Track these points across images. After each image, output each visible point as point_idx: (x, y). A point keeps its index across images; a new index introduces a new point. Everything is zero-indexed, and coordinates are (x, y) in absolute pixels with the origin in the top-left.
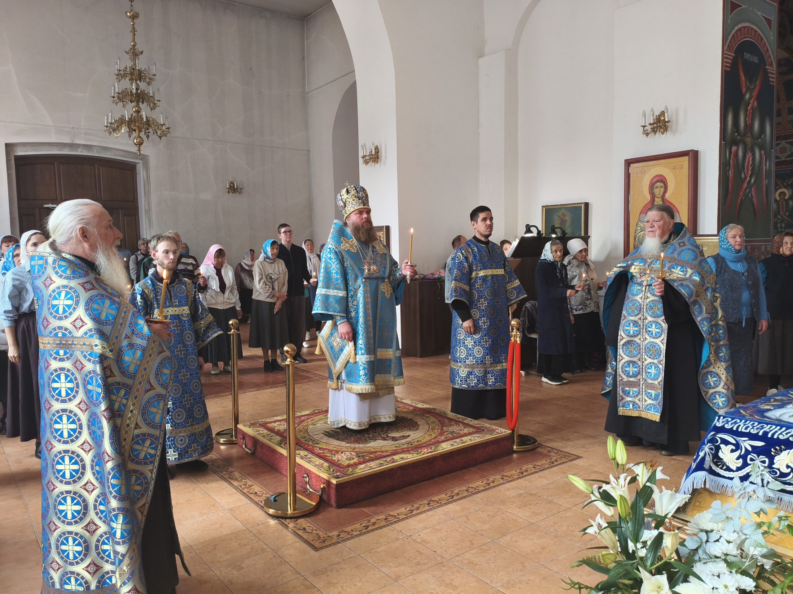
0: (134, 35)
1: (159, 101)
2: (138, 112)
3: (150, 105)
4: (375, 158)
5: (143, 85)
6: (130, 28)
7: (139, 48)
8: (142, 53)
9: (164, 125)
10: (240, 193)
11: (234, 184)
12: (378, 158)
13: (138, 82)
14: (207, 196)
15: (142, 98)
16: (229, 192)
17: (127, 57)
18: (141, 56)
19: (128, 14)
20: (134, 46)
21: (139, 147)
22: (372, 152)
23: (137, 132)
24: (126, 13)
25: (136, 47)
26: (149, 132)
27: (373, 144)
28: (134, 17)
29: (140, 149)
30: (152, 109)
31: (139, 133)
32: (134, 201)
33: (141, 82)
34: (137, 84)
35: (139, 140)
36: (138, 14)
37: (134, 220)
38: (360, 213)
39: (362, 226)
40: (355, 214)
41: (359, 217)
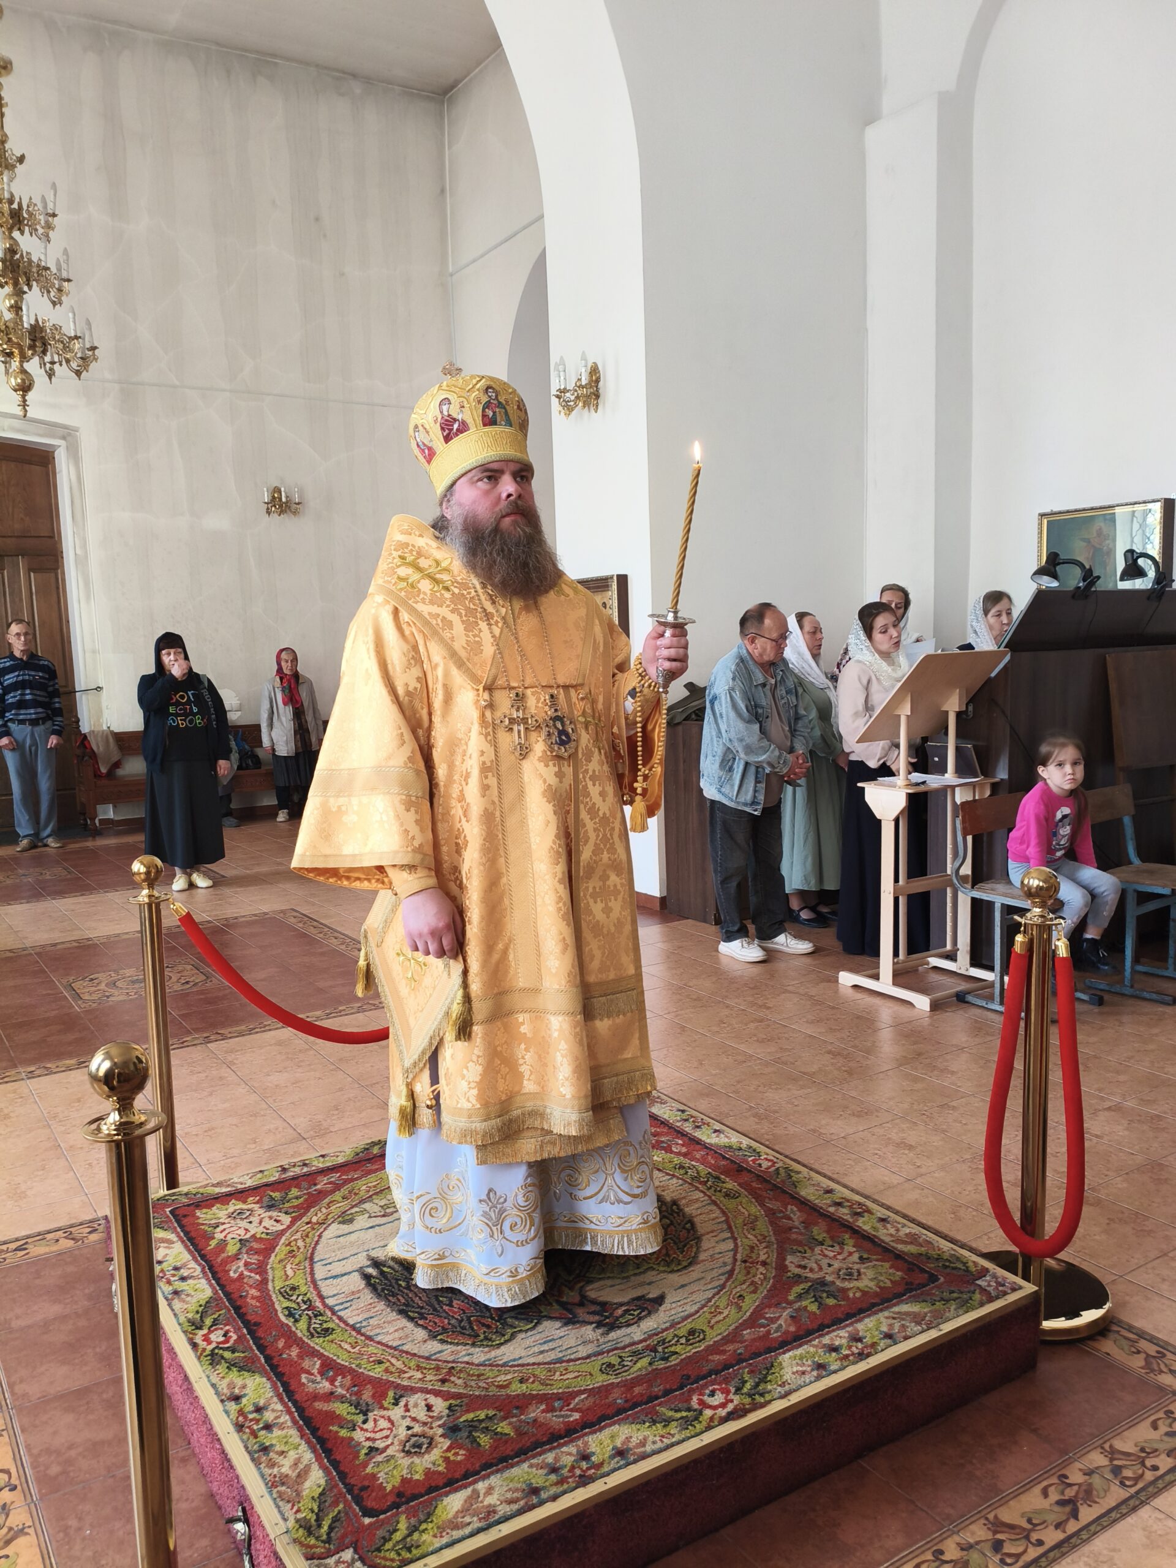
1: (69, 280)
2: (17, 308)
3: (49, 292)
4: (588, 396)
5: (28, 243)
7: (16, 148)
8: (21, 159)
9: (77, 337)
10: (295, 513)
11: (280, 492)
12: (598, 396)
13: (16, 234)
14: (217, 522)
15: (25, 273)
16: (269, 512)
18: (20, 169)
21: (23, 396)
22: (579, 380)
23: (17, 359)
25: (9, 147)
26: (52, 363)
27: (584, 358)
29: (25, 401)
30: (54, 304)
31: (21, 362)
32: (52, 537)
33: (22, 233)
34: (12, 238)
35: (23, 380)
36: (11, 63)
37: (53, 580)
38: (489, 478)
39: (496, 530)
40: (473, 483)
41: (487, 493)
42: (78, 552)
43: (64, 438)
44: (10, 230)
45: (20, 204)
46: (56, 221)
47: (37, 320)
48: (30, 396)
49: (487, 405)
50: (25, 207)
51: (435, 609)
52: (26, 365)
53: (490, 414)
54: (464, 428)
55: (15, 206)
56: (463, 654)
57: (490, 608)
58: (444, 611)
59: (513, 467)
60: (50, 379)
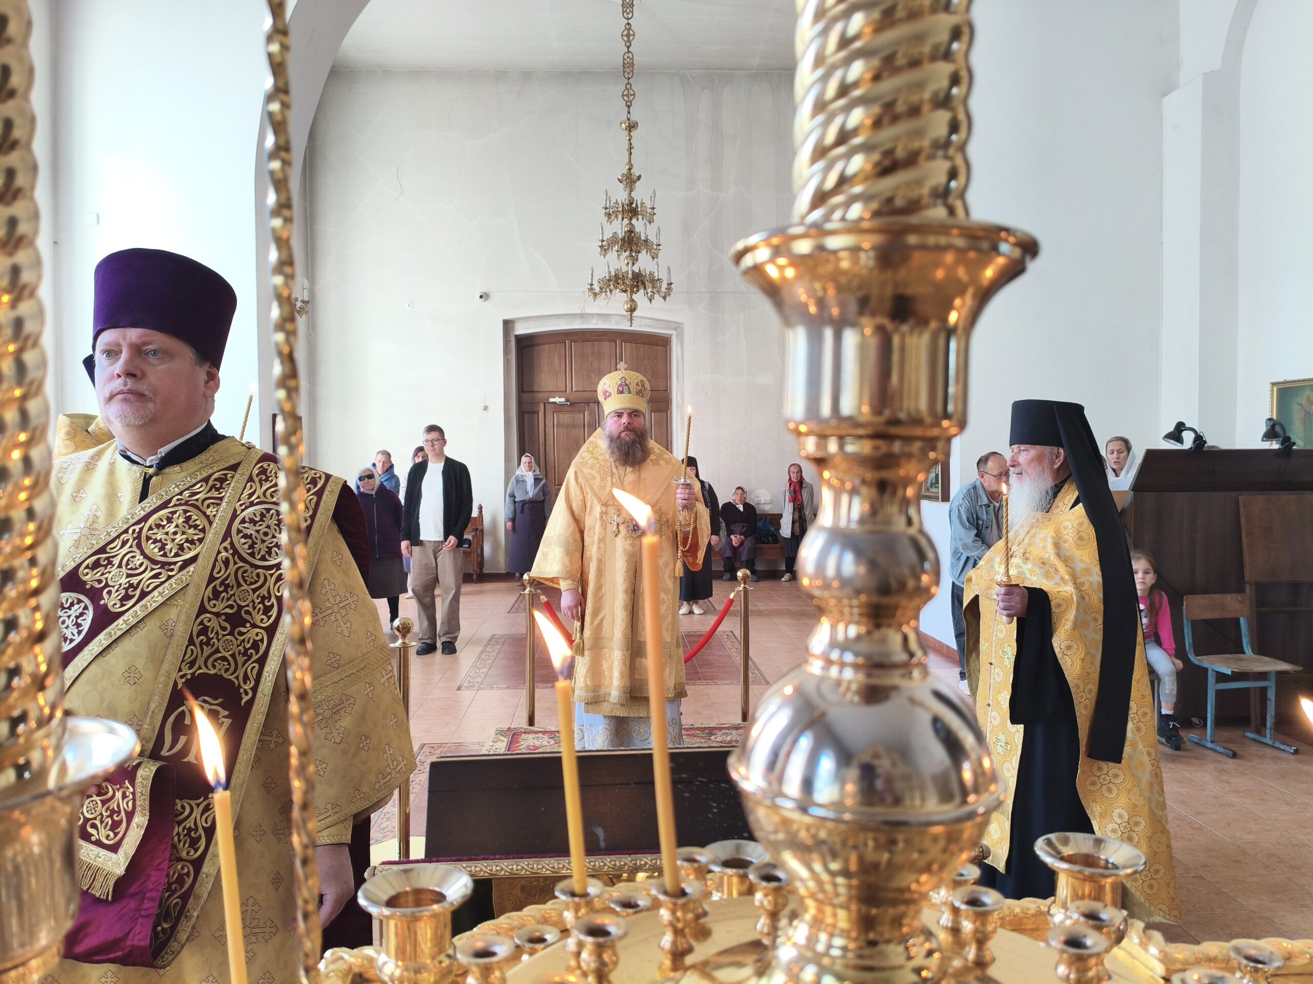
0: (631, 153)
1: (660, 244)
3: (651, 253)
5: (639, 225)
6: (627, 146)
7: (636, 172)
8: (639, 178)
13: (634, 221)
15: (637, 244)
17: (622, 186)
18: (638, 184)
19: (623, 125)
20: (630, 169)
21: (631, 315)
23: (629, 293)
24: (621, 124)
25: (632, 171)
26: (653, 292)
28: (632, 127)
30: (652, 259)
31: (631, 295)
32: (666, 390)
33: (638, 220)
34: (631, 224)
35: (631, 306)
36: (637, 124)
37: (665, 417)
38: (618, 416)
39: (619, 437)
40: (612, 418)
41: (616, 422)
42: (679, 400)
43: (675, 329)
44: (631, 219)
45: (637, 205)
46: (655, 211)
47: (640, 270)
48: (635, 314)
49: (620, 385)
50: (639, 206)
51: (589, 471)
52: (634, 296)
53: (621, 389)
54: (610, 395)
55: (634, 205)
56: (597, 490)
57: (615, 470)
58: (594, 473)
59: (628, 411)
60: (651, 301)
